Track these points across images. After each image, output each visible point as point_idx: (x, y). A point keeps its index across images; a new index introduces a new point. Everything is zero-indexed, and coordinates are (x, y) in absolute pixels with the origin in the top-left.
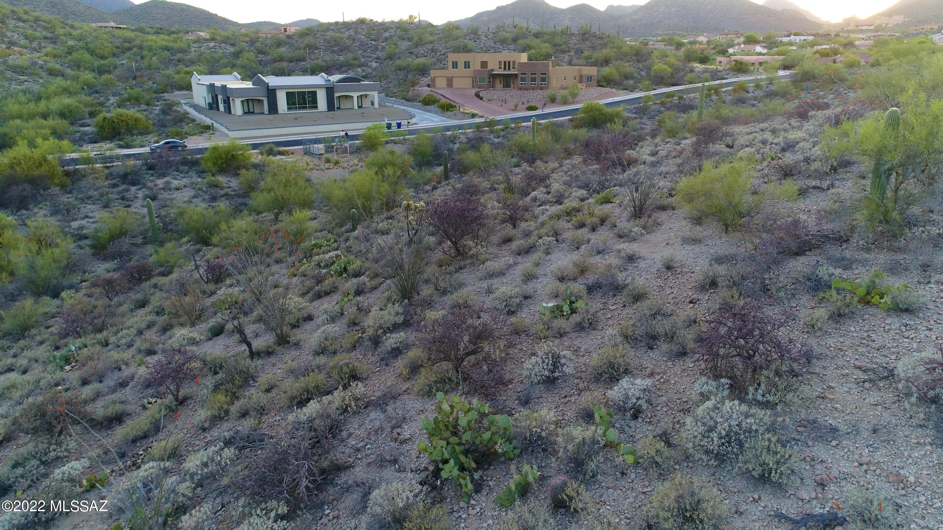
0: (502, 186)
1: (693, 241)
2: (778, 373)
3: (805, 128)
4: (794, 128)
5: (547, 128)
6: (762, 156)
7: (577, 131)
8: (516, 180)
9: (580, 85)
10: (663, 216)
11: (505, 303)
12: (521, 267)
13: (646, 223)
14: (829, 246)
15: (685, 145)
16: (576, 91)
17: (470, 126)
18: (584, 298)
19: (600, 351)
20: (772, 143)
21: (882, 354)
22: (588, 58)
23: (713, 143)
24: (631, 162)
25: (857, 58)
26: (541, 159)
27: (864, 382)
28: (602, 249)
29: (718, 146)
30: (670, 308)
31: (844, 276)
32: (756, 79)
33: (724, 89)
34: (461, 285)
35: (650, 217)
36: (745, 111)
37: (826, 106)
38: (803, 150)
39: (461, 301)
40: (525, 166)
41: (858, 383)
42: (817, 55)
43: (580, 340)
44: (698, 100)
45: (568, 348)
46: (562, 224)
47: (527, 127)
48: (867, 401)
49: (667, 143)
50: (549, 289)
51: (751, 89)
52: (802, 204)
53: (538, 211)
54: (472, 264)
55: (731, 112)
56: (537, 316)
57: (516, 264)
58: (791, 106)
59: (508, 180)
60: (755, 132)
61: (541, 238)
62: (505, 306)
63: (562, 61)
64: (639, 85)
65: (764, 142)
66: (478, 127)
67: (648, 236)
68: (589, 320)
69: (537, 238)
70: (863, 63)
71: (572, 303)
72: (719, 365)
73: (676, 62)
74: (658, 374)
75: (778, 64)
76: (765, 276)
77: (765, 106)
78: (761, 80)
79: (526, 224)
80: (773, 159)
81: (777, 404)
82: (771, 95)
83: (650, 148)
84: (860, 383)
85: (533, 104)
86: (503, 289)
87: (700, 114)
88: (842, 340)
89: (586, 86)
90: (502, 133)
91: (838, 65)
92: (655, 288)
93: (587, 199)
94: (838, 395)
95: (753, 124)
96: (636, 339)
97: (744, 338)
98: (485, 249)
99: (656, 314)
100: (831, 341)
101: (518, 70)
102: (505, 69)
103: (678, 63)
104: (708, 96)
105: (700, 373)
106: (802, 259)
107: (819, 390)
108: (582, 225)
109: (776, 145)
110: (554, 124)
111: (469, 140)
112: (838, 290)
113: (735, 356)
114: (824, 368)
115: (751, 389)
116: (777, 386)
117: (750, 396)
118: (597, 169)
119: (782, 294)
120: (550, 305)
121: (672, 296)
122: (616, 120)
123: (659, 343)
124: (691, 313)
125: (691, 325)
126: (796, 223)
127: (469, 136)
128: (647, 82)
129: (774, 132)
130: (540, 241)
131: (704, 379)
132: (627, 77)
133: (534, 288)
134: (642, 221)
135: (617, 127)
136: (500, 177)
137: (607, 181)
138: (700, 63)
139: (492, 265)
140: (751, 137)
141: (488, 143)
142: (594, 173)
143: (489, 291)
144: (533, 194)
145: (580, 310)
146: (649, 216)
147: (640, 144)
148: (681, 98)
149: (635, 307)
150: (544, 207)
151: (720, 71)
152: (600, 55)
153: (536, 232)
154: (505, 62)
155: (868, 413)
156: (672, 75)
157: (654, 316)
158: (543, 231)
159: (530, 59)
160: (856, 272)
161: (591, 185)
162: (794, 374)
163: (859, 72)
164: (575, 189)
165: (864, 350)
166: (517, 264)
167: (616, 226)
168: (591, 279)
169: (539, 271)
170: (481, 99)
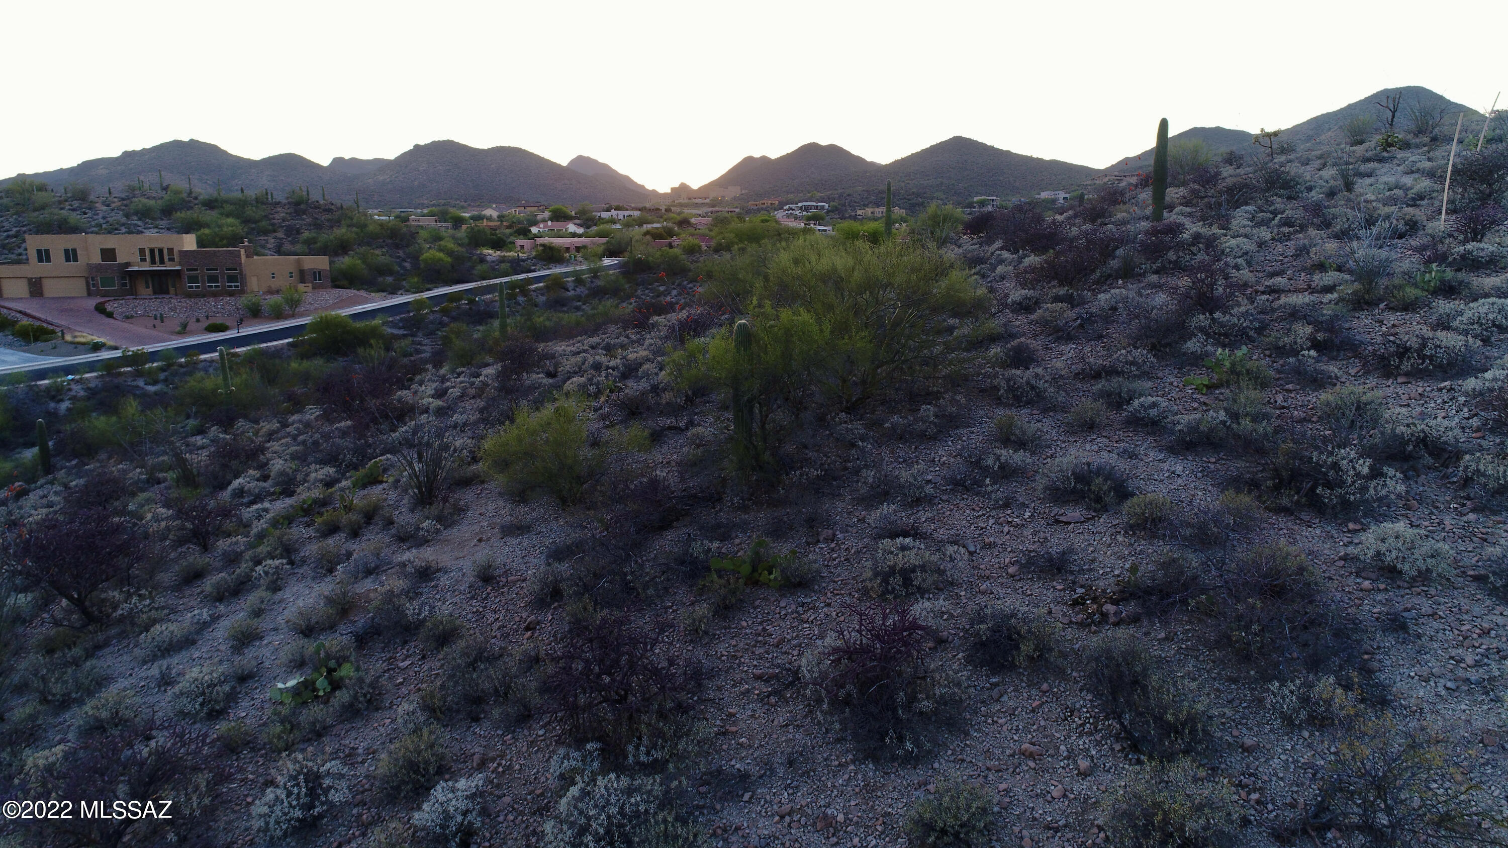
0: (171, 475)
1: (519, 529)
2: (662, 715)
3: (647, 342)
4: (633, 342)
5: (250, 359)
6: (598, 388)
7: (306, 364)
8: (200, 459)
9: (301, 287)
10: (467, 496)
11: (201, 699)
12: (226, 622)
13: (442, 511)
14: (699, 510)
15: (487, 376)
16: (296, 296)
17: (91, 366)
18: (352, 658)
19: (392, 747)
20: (608, 368)
21: (783, 650)
22: (309, 242)
23: (527, 373)
24: (405, 412)
25: (696, 241)
26: (245, 417)
27: (768, 697)
28: (373, 565)
29: (534, 376)
30: (497, 644)
31: (724, 551)
32: (576, 271)
33: (533, 287)
34: (102, 682)
35: (447, 501)
36: (569, 318)
37: (669, 308)
38: (647, 375)
39: (104, 714)
40: (214, 431)
41: (762, 700)
42: (648, 237)
43: (353, 734)
44: (498, 304)
45: (334, 756)
46: (298, 531)
47: (212, 361)
48: (776, 723)
49: (459, 375)
50: (284, 655)
51: (571, 286)
52: (657, 455)
53: (247, 513)
54: (123, 635)
55: (548, 319)
56: (268, 712)
57: (215, 619)
58: (628, 308)
59: (181, 462)
60: (585, 351)
61: (258, 563)
62: (202, 705)
63: (263, 247)
64: (404, 283)
65: (597, 367)
66: (109, 366)
67: (446, 533)
68: (365, 695)
69: (251, 564)
70: (704, 248)
71: (330, 671)
72: (581, 721)
73: (457, 248)
74: (493, 760)
75: (600, 250)
76: (625, 570)
77: (593, 308)
78: (582, 272)
79: (229, 541)
80: (612, 391)
81: (667, 761)
82: (598, 293)
83: (434, 385)
84: (762, 699)
85: (219, 321)
86: (194, 673)
87: (503, 326)
88: (734, 643)
89: (314, 288)
90: (162, 376)
91: (676, 251)
92: (470, 616)
93: (338, 481)
94: (742, 725)
95: (579, 338)
96: (450, 709)
97: (610, 674)
98: (148, 602)
99: (475, 661)
100: (722, 648)
101: (180, 264)
102: (153, 262)
103: (460, 249)
104: (512, 297)
105: (556, 742)
106: (670, 535)
107: (718, 722)
108: (332, 529)
109: (613, 369)
110: (263, 353)
111: (92, 393)
112: (720, 573)
113: (600, 703)
114: (719, 689)
115: (631, 748)
116: (664, 734)
117: (631, 759)
118: (349, 427)
119: (651, 592)
120: (291, 683)
121: (496, 626)
122: (372, 341)
123: (487, 708)
124: (528, 646)
125: (531, 667)
126: (654, 483)
127: (92, 385)
128: (416, 280)
129: (609, 349)
130: (259, 568)
131: (562, 751)
132: (383, 271)
133: (256, 658)
134: (435, 510)
135: (376, 352)
136: (166, 458)
137: (370, 446)
138: (492, 248)
139: (164, 631)
140: (579, 359)
141: (135, 395)
142: (344, 433)
143: (166, 681)
144: (236, 483)
145: (347, 681)
146: (445, 500)
147: (418, 378)
148: (472, 302)
149: (441, 656)
150: (259, 506)
151: (523, 261)
152: (331, 237)
153: (248, 555)
154: (152, 251)
155: (779, 740)
156: (453, 267)
157: (473, 665)
158: (263, 549)
159: (200, 243)
160: (737, 541)
161: (341, 457)
162: (682, 708)
163: (701, 259)
164: (313, 466)
165: (762, 650)
166: (219, 617)
167: (392, 523)
168: (361, 621)
169: (265, 624)
170: (110, 315)
